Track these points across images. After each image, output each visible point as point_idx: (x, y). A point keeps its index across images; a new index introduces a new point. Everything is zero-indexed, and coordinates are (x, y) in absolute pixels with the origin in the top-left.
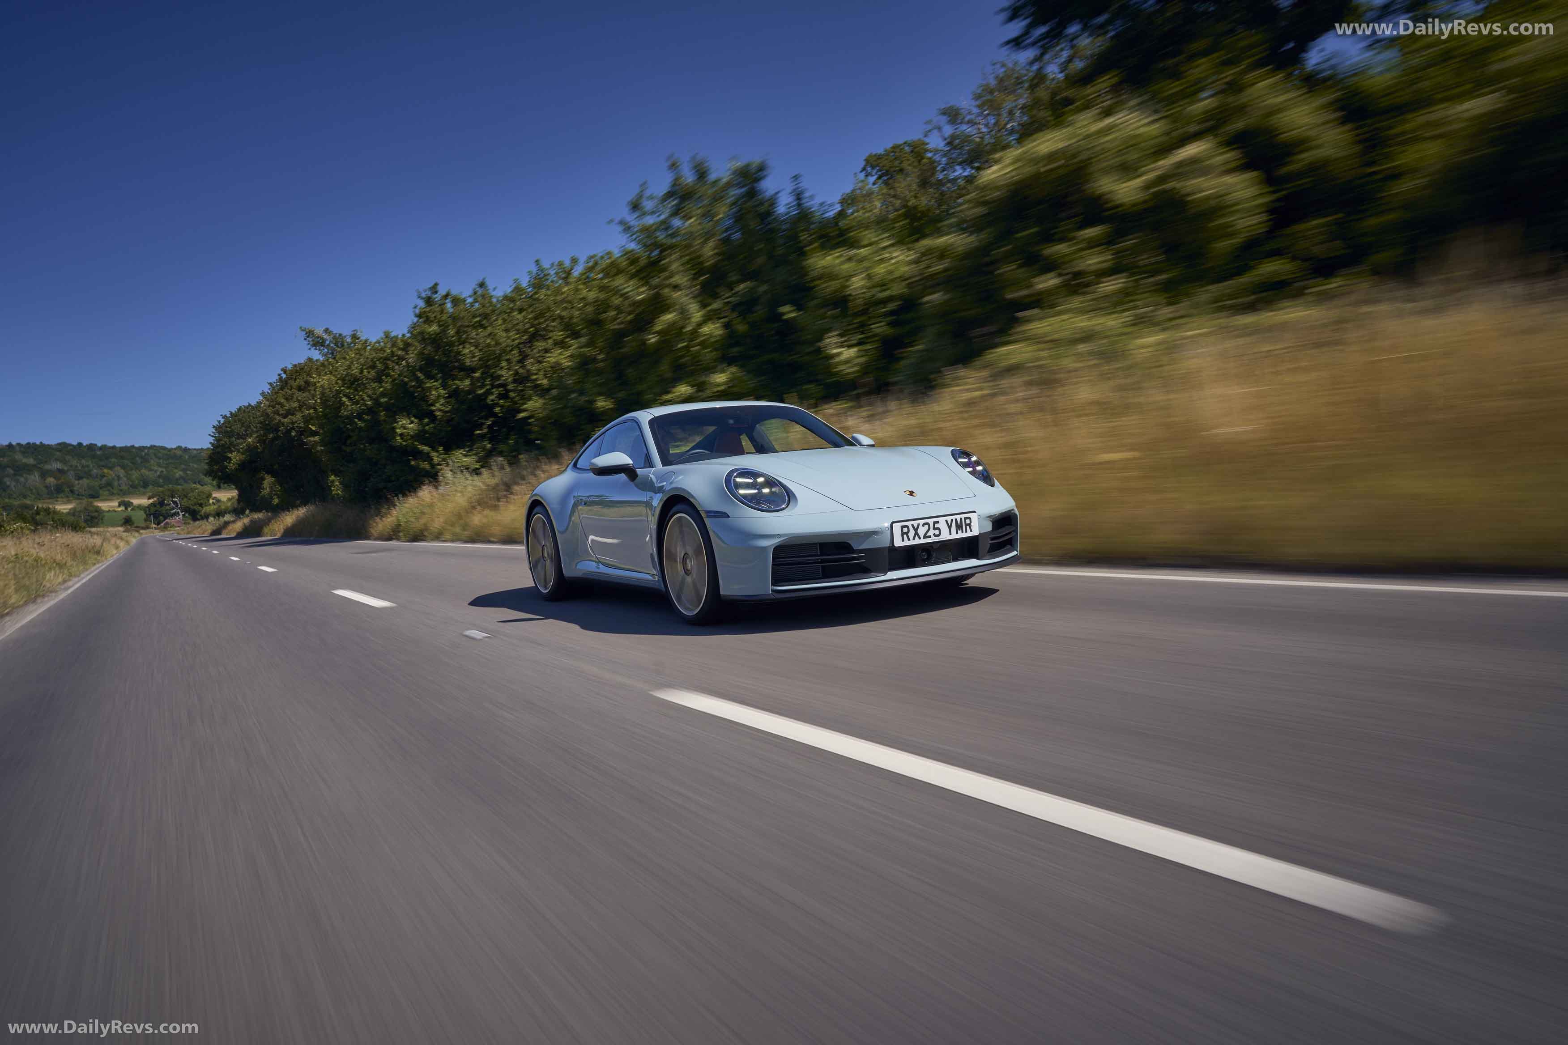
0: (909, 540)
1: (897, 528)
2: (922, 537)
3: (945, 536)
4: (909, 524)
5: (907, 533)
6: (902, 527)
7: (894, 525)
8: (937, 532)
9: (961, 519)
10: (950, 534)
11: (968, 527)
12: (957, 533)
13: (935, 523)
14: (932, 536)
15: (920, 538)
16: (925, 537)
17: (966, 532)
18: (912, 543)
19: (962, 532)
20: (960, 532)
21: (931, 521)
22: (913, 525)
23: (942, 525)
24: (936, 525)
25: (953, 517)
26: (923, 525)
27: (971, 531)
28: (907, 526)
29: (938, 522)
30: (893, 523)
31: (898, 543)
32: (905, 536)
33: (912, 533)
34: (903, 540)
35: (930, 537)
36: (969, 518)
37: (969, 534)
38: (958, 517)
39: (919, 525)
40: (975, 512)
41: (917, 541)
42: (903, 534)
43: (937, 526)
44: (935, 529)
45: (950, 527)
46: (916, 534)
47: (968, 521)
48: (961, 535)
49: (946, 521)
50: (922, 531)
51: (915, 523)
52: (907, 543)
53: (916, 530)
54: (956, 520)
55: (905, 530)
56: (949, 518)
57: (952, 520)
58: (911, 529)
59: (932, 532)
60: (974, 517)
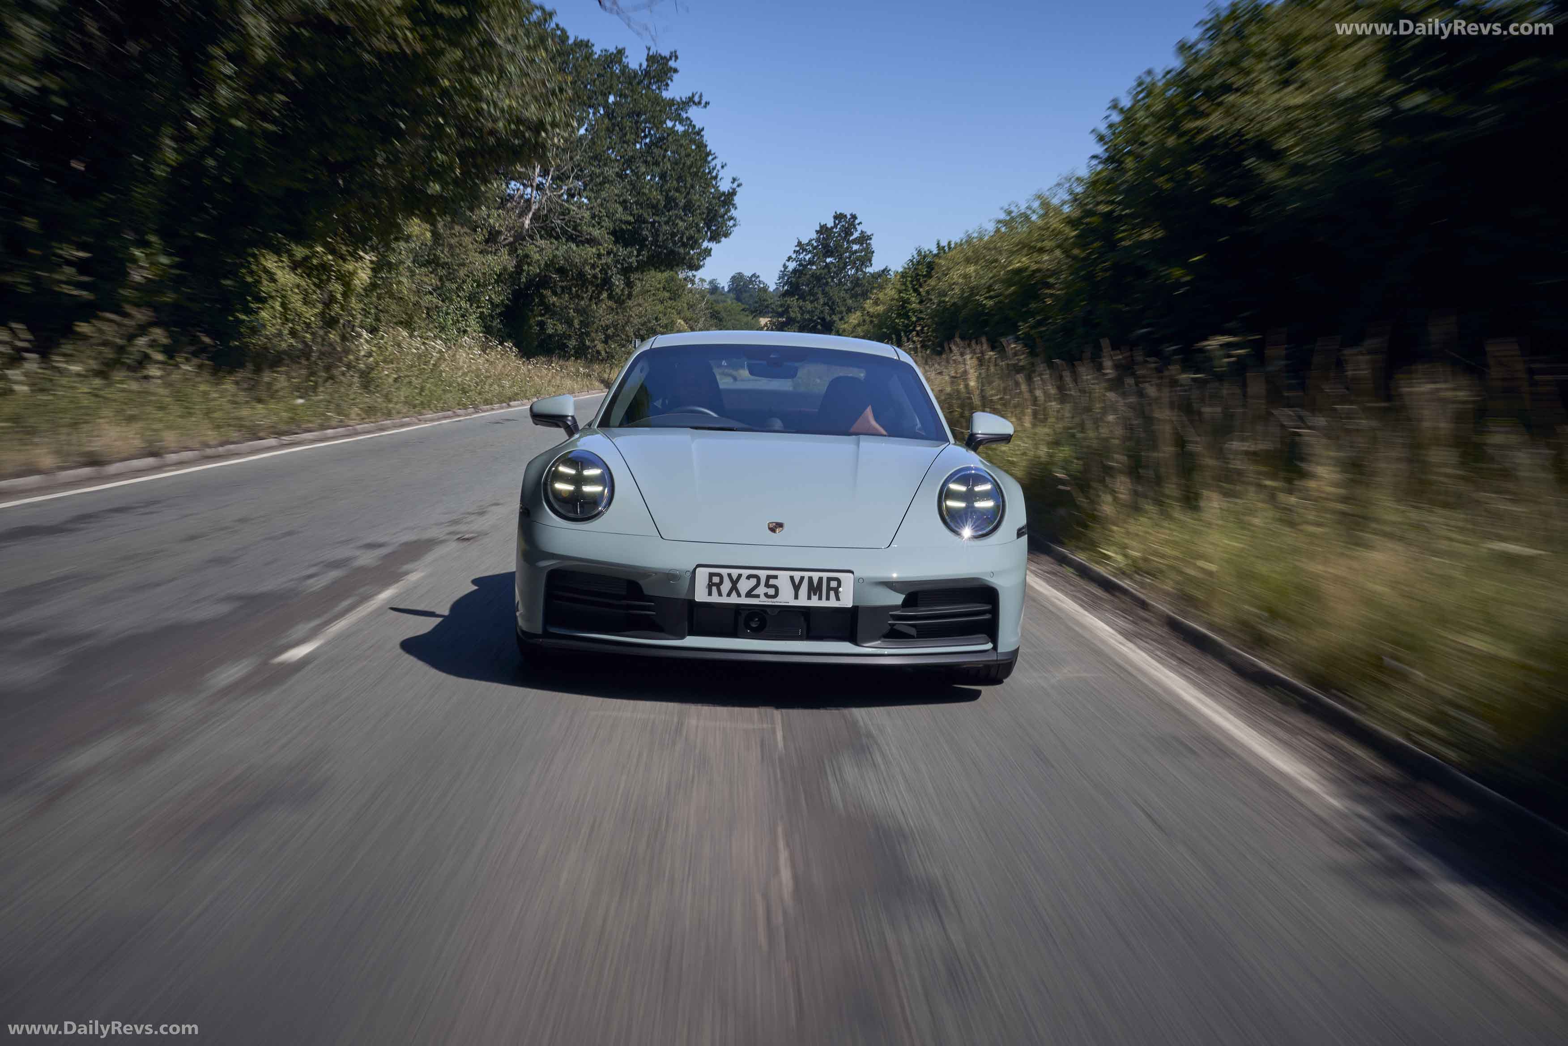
0: (720, 594)
1: (702, 576)
2: (743, 593)
3: (786, 598)
4: (724, 572)
5: (718, 585)
6: (711, 575)
7: (698, 570)
8: (771, 591)
9: (821, 579)
10: (796, 597)
11: (832, 593)
12: (809, 598)
13: (769, 577)
14: (763, 598)
15: (739, 595)
16: (749, 594)
17: (828, 598)
18: (724, 600)
19: (820, 598)
20: (815, 598)
21: (763, 574)
22: (729, 575)
23: (783, 581)
24: (771, 580)
25: (806, 574)
26: (749, 577)
27: (838, 599)
28: (720, 576)
29: (776, 577)
30: (699, 566)
31: (701, 595)
32: (714, 589)
33: (726, 586)
34: (710, 594)
35: (758, 596)
36: (838, 580)
37: (833, 603)
38: (816, 576)
39: (740, 576)
40: (852, 572)
41: (734, 599)
42: (710, 586)
43: (772, 582)
44: (767, 585)
45: (797, 588)
46: (734, 588)
47: (834, 584)
48: (815, 602)
49: (792, 578)
50: (745, 586)
51: (735, 573)
52: (715, 599)
53: (735, 583)
54: (810, 579)
55: (716, 580)
56: (797, 575)
57: (802, 578)
58: (726, 580)
59: (761, 590)
60: (847, 580)
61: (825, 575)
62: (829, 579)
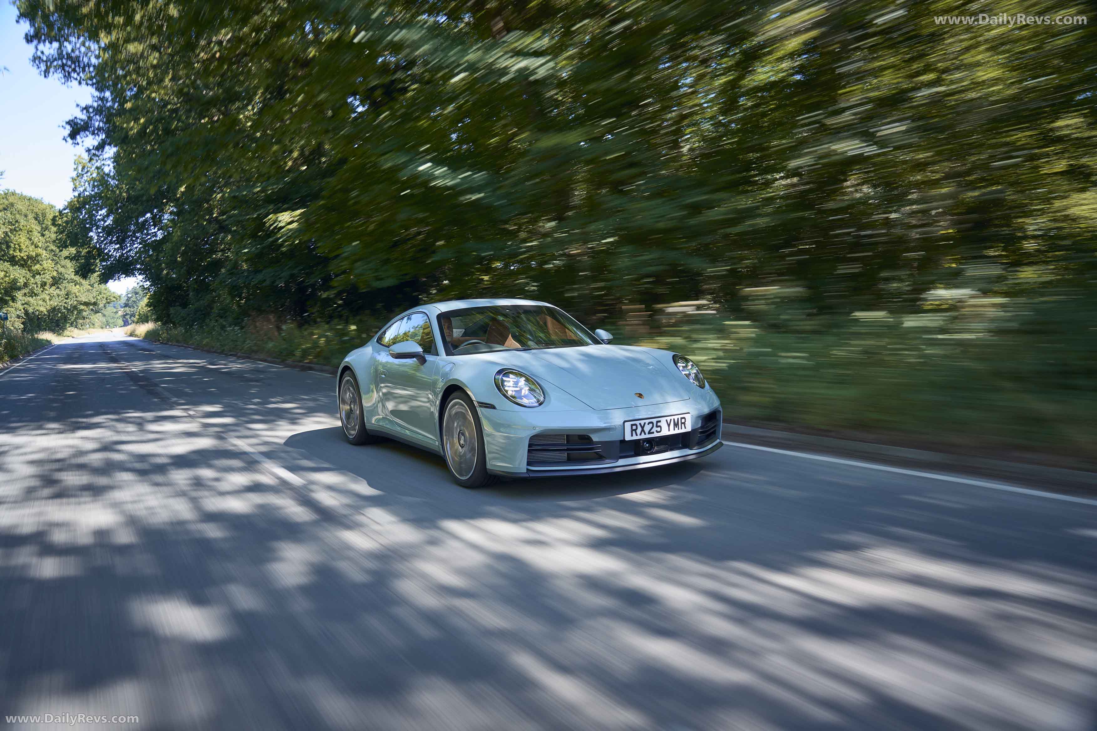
0: (637, 435)
1: (628, 425)
3: (665, 432)
4: (637, 422)
5: (635, 430)
6: (632, 425)
7: (625, 423)
9: (678, 419)
10: (669, 431)
11: (683, 425)
12: (674, 430)
15: (645, 434)
16: (649, 433)
17: (681, 429)
18: (639, 437)
19: (678, 429)
21: (654, 421)
22: (640, 424)
23: (663, 424)
24: (658, 423)
26: (648, 424)
27: (685, 428)
28: (636, 425)
31: (628, 437)
33: (639, 430)
35: (653, 433)
36: (684, 418)
38: (676, 417)
39: (645, 423)
40: (689, 413)
41: (643, 436)
42: (632, 430)
44: (657, 426)
45: (669, 425)
46: (643, 430)
49: (667, 420)
50: (647, 428)
51: (642, 422)
52: (635, 438)
53: (643, 427)
54: (674, 419)
55: (634, 427)
57: (671, 420)
58: (639, 427)
59: (655, 429)
60: (688, 417)
61: (680, 417)
62: (682, 418)
